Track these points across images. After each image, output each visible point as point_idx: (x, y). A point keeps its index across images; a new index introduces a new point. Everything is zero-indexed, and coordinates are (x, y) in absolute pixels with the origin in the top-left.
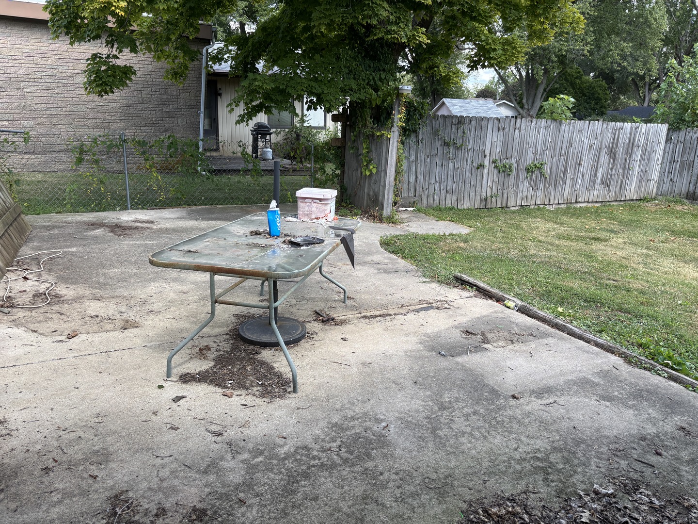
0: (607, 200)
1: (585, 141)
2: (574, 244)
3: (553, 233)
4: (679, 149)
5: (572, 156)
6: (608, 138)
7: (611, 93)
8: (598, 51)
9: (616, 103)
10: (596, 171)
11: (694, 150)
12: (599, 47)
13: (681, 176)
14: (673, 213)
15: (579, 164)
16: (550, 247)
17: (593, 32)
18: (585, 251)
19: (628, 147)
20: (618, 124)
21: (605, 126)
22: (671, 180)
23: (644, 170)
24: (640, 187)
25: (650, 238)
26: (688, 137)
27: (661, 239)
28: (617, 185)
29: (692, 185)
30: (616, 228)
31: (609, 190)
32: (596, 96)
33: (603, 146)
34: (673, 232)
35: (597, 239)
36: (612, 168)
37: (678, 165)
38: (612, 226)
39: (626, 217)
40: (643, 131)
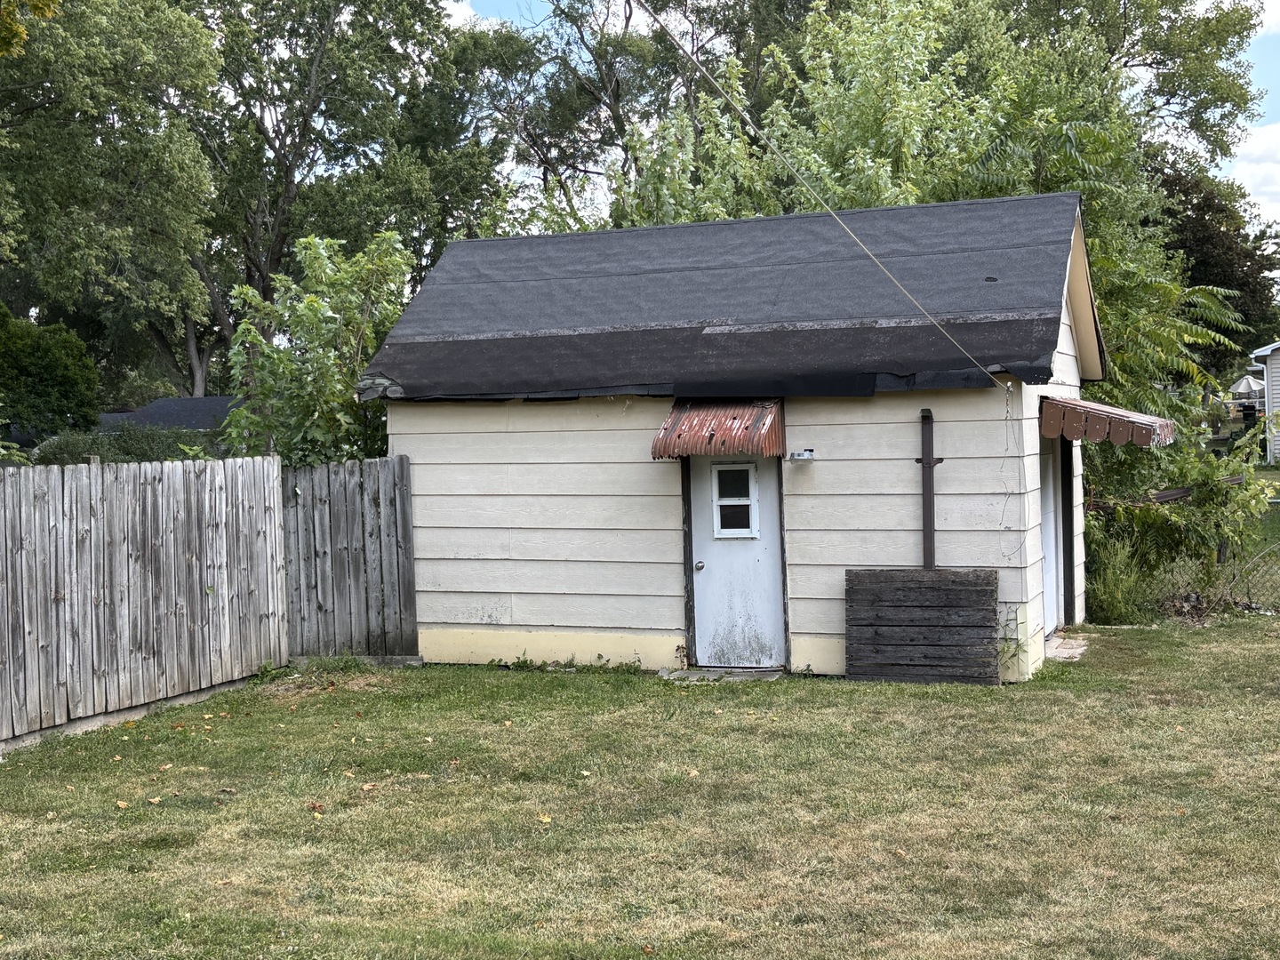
0: (161, 696)
1: (60, 526)
2: (92, 880)
3: (15, 856)
4: (322, 518)
5: (30, 577)
6: (126, 511)
7: (99, 362)
8: (39, 250)
9: (119, 390)
10: (112, 613)
11: (358, 519)
12: (40, 238)
13: (341, 594)
14: (346, 703)
15: (57, 601)
16: (17, 916)
17: (15, 197)
18: (136, 900)
19: (189, 531)
20: (149, 468)
21: (109, 477)
22: (320, 607)
23: (245, 591)
24: (244, 639)
25: (308, 800)
26: (336, 487)
27: (338, 798)
28: (179, 646)
29: (373, 614)
30: (206, 786)
31: (160, 665)
32: (59, 372)
33: (118, 536)
34: (363, 767)
35: (162, 843)
36: (156, 599)
37: (329, 563)
38: (195, 784)
39: (226, 741)
40: (219, 480)
